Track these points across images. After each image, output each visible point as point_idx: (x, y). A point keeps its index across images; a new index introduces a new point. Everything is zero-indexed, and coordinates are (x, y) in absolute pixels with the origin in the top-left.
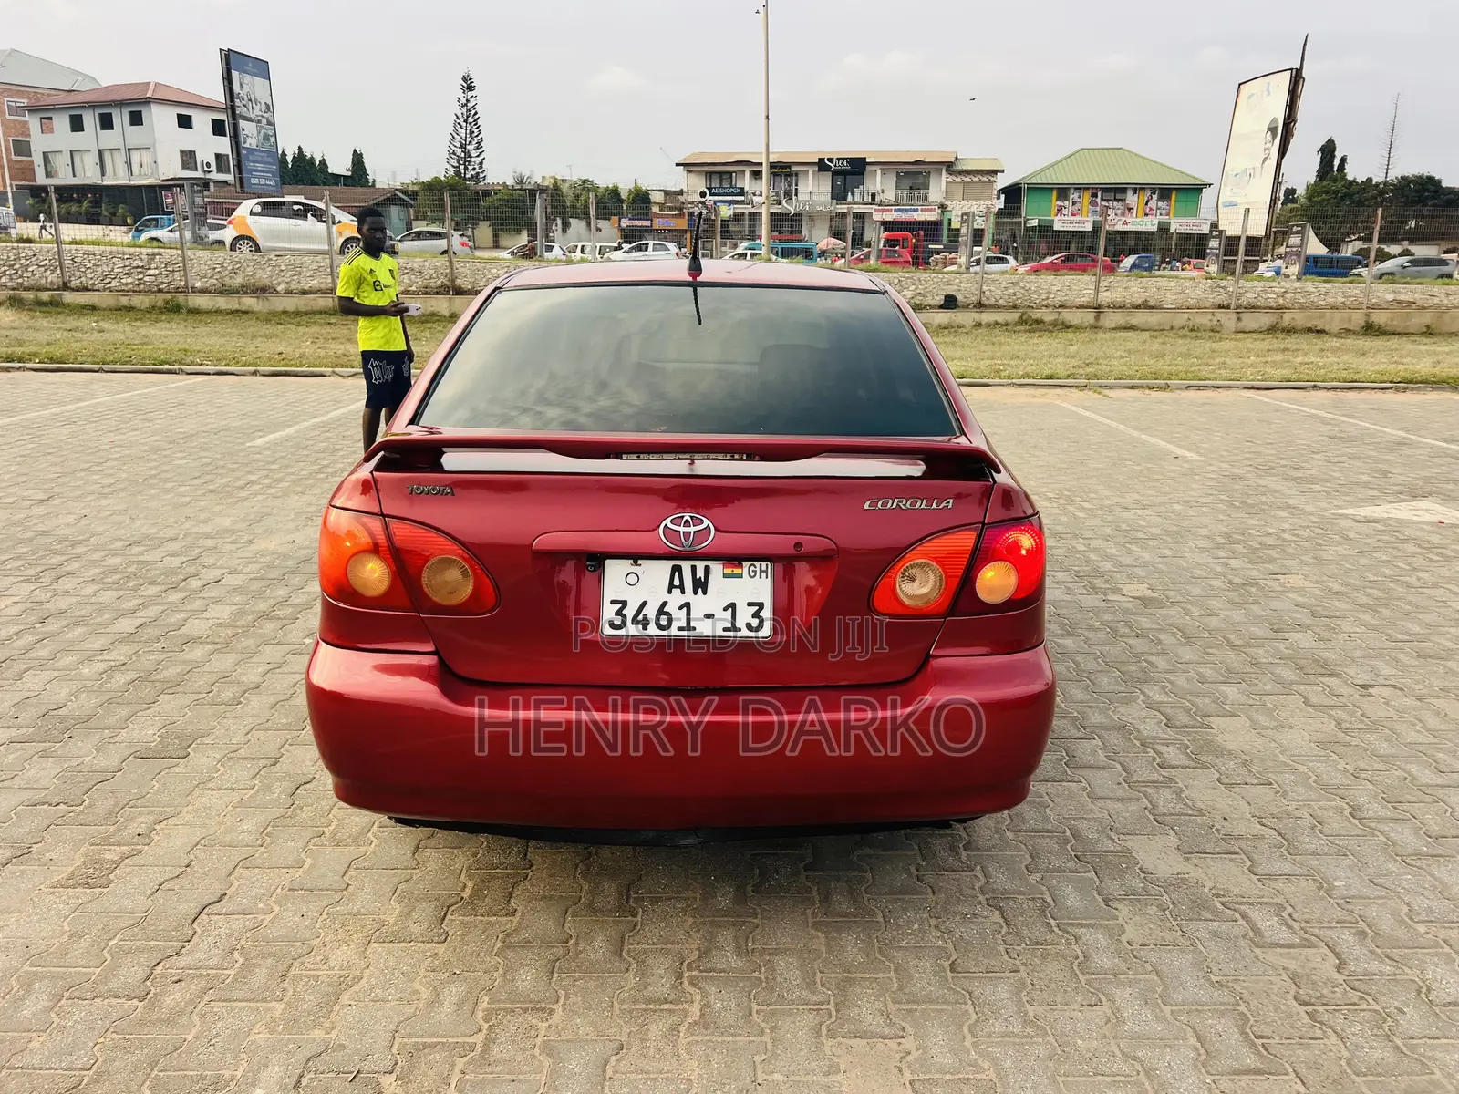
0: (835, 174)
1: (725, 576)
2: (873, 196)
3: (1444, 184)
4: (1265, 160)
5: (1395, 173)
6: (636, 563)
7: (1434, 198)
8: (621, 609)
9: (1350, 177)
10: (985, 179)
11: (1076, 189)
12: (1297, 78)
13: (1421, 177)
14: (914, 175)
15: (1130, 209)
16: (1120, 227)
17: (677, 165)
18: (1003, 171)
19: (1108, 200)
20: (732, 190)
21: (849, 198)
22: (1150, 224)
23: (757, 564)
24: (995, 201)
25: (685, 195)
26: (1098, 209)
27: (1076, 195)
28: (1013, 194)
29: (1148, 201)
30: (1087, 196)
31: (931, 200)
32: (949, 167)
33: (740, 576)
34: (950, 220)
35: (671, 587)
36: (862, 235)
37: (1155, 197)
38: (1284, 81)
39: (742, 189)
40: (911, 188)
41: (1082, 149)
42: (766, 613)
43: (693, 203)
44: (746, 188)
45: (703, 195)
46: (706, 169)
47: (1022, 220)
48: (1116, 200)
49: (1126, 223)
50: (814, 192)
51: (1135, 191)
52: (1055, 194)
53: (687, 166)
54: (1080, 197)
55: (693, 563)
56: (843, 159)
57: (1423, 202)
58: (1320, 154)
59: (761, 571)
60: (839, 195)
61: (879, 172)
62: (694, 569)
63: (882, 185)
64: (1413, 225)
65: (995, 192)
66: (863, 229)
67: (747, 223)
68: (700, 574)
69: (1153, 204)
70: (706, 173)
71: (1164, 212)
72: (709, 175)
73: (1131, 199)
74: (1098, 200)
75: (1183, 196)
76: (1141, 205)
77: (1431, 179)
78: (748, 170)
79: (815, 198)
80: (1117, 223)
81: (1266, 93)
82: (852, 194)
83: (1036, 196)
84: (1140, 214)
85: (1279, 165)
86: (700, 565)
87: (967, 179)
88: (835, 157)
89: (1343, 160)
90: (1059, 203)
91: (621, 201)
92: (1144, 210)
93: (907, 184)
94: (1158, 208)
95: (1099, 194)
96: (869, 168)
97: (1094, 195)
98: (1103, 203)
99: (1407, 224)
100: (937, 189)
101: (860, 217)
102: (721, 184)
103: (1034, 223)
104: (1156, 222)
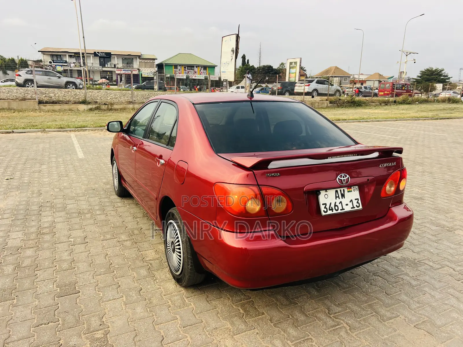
0: (100, 57)
1: (348, 192)
2: (115, 65)
3: (274, 68)
4: (232, 59)
5: (262, 64)
6: (326, 191)
7: (271, 71)
8: (325, 206)
9: (251, 65)
10: (151, 61)
11: (179, 65)
12: (238, 37)
13: (268, 66)
14: (128, 59)
15: (196, 72)
16: (194, 78)
17: (39, 51)
18: (157, 59)
19: (189, 69)
20: (62, 61)
21: (106, 66)
22: (202, 77)
23: (355, 187)
24: (155, 68)
25: (43, 62)
26: (187, 72)
27: (180, 67)
28: (160, 66)
29: (200, 70)
30: (183, 68)
31: (134, 67)
32: (139, 57)
33: (351, 191)
34: (141, 74)
35: (336, 197)
36: (112, 78)
37: (202, 69)
38: (234, 37)
39: (66, 61)
40: (127, 63)
41: (180, 53)
42: (360, 202)
43: (47, 65)
44: (68, 61)
45: (50, 62)
46: (50, 53)
47: (165, 75)
48: (191, 69)
49: (195, 76)
50: (93, 63)
51: (197, 67)
52: (173, 67)
53: (43, 52)
54: (181, 68)
55: (340, 189)
56: (103, 53)
57: (269, 72)
58: (242, 59)
59: (356, 189)
60: (103, 64)
61: (116, 58)
62: (341, 190)
63: (117, 62)
64: (267, 79)
65: (155, 66)
66: (112, 76)
67: (69, 73)
68: (342, 192)
69: (202, 71)
70: (51, 55)
71: (205, 73)
72: (52, 56)
73: (196, 69)
74: (186, 69)
75: (210, 69)
76: (199, 71)
77: (270, 66)
78: (67, 55)
79: (94, 65)
80: (193, 76)
81: (230, 41)
82: (107, 65)
83: (167, 67)
84: (199, 73)
85: (235, 61)
86: (342, 189)
87: (146, 61)
88: (100, 52)
89: (248, 61)
90: (175, 70)
91: (16, 64)
92: (200, 73)
93: (126, 62)
94: (203, 72)
95: (186, 67)
96: (112, 56)
97: (185, 68)
98: (188, 70)
99: (266, 79)
100: (136, 64)
101: (111, 72)
102: (57, 59)
103: (169, 76)
104: (204, 76)
